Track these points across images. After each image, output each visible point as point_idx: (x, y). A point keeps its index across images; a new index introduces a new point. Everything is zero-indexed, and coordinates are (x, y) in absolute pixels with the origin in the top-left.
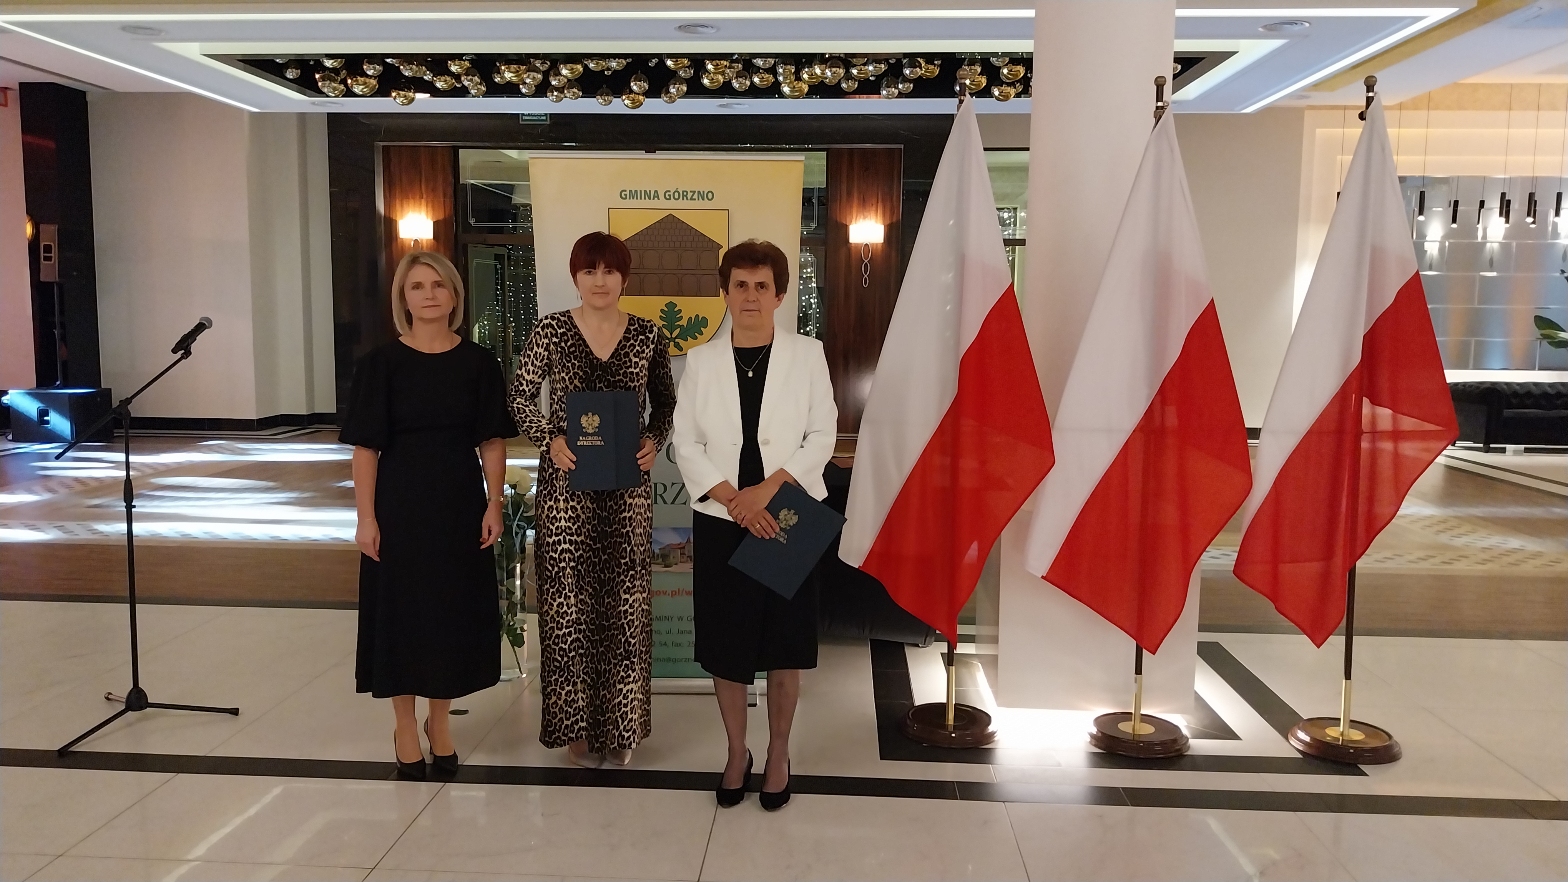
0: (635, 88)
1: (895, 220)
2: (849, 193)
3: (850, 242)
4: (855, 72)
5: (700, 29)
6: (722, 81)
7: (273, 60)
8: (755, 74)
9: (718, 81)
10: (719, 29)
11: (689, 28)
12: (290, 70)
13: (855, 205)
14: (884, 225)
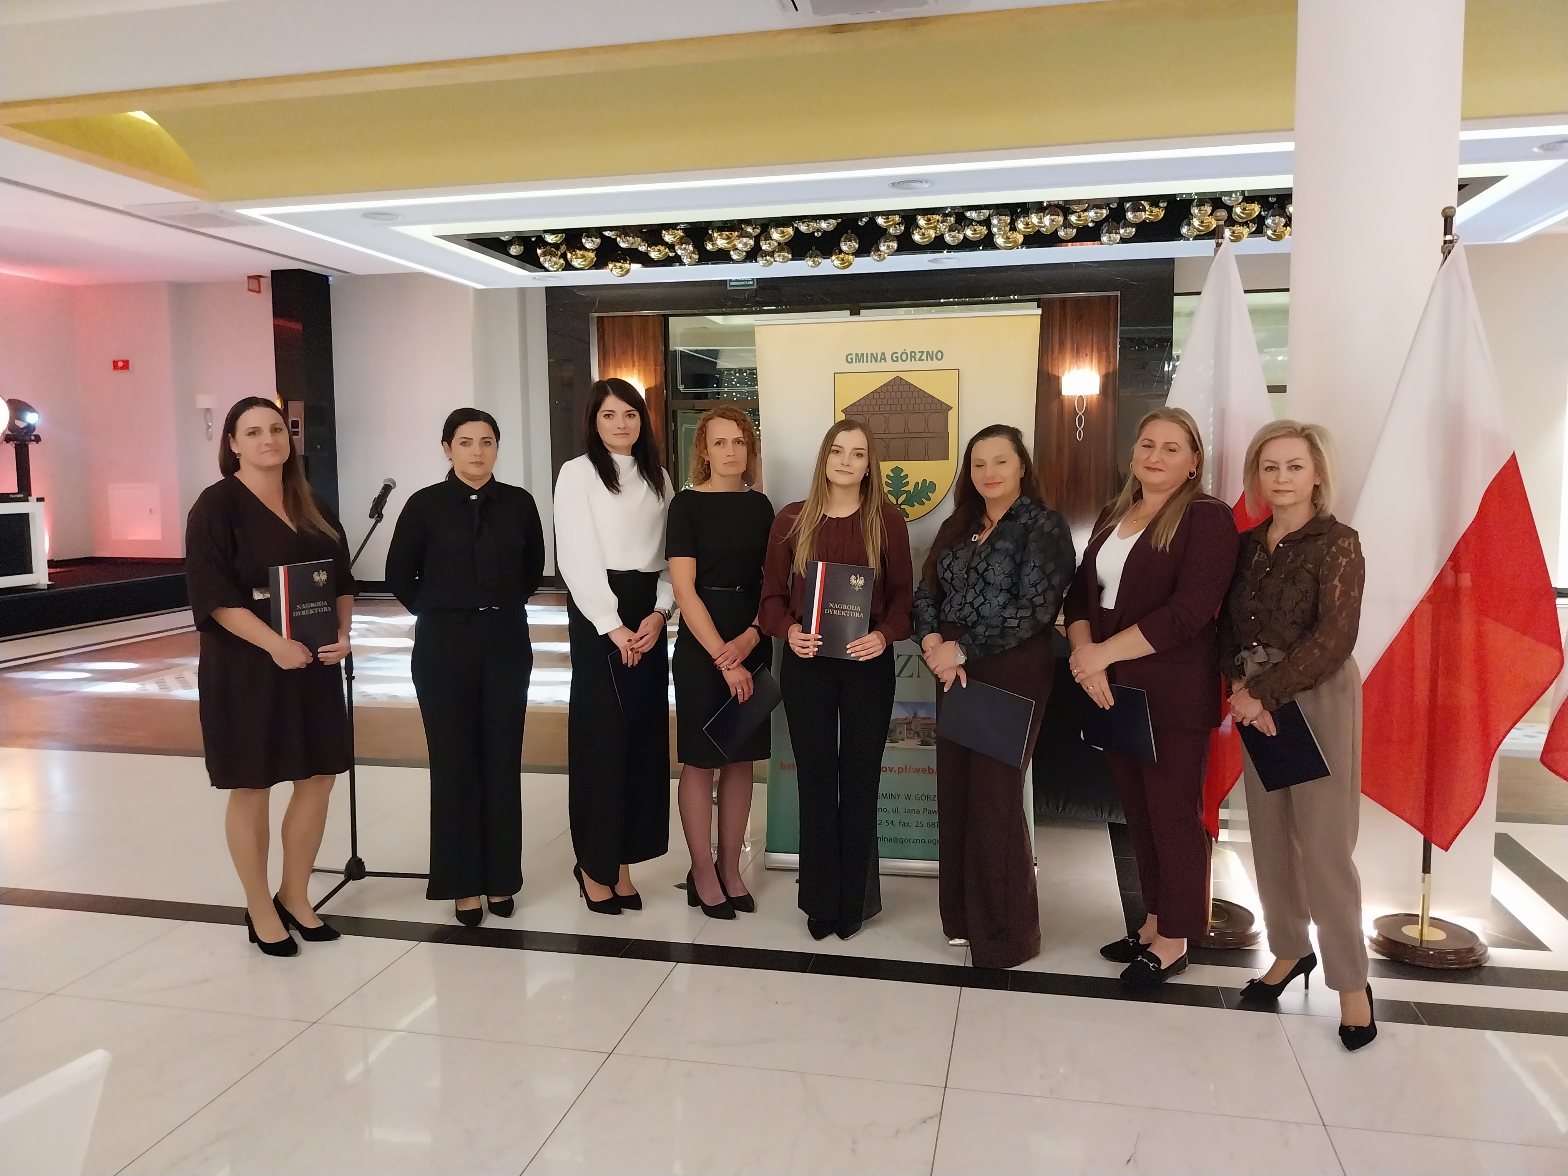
0: (844, 248)
1: (1111, 370)
2: (1062, 344)
3: (1063, 394)
4: (1073, 218)
5: (914, 184)
6: (933, 236)
7: (498, 238)
8: (968, 227)
9: (929, 236)
10: (933, 183)
11: (902, 185)
12: (513, 246)
13: (1068, 356)
14: (1099, 375)
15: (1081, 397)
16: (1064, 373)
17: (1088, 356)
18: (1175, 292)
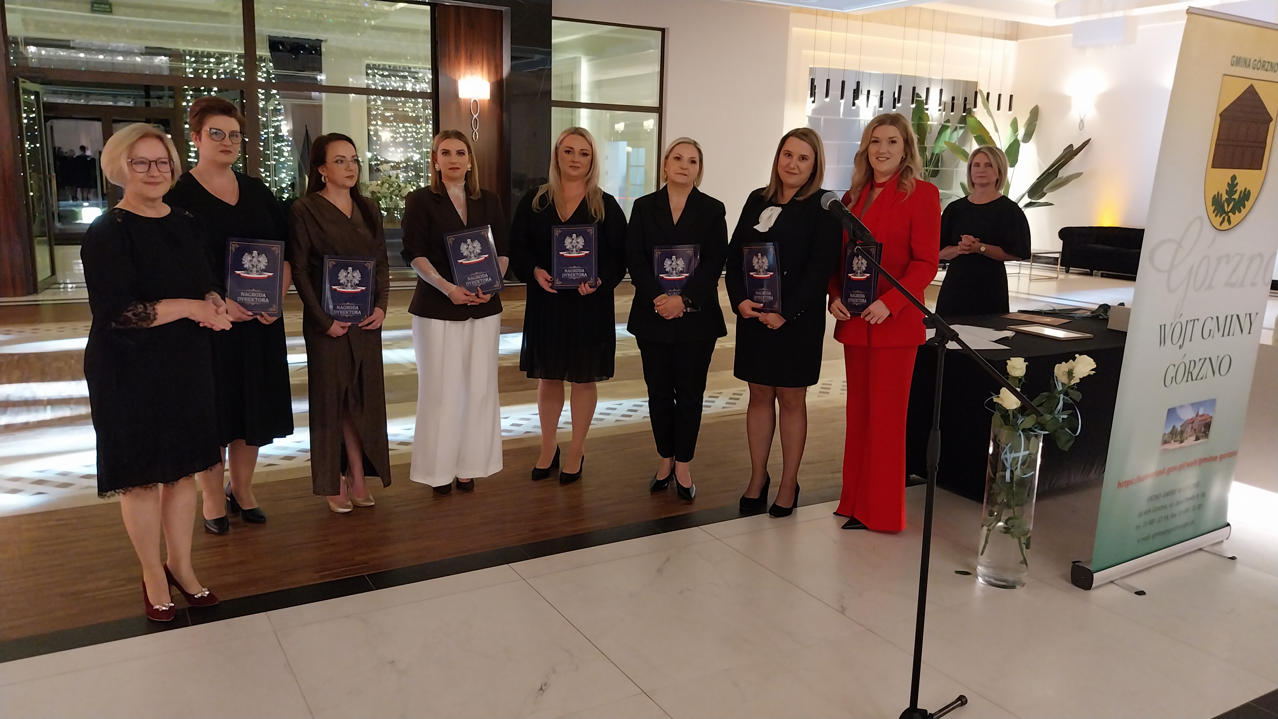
1: (499, 78)
2: (457, 50)
3: (460, 96)
13: (463, 62)
14: (489, 82)
15: (475, 101)
16: (460, 77)
17: (480, 63)
18: (553, 15)
